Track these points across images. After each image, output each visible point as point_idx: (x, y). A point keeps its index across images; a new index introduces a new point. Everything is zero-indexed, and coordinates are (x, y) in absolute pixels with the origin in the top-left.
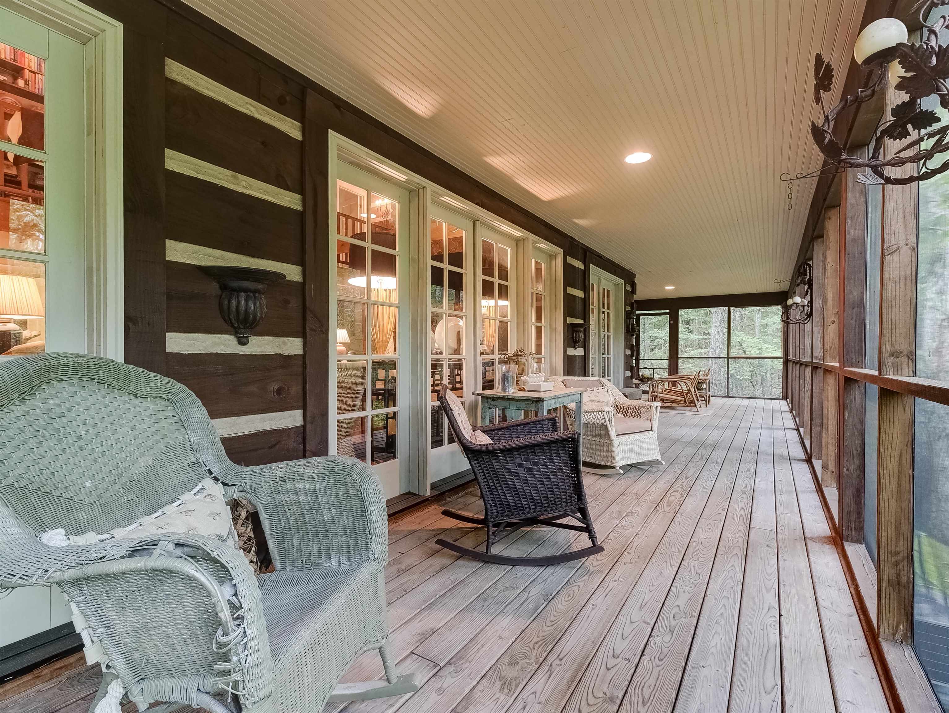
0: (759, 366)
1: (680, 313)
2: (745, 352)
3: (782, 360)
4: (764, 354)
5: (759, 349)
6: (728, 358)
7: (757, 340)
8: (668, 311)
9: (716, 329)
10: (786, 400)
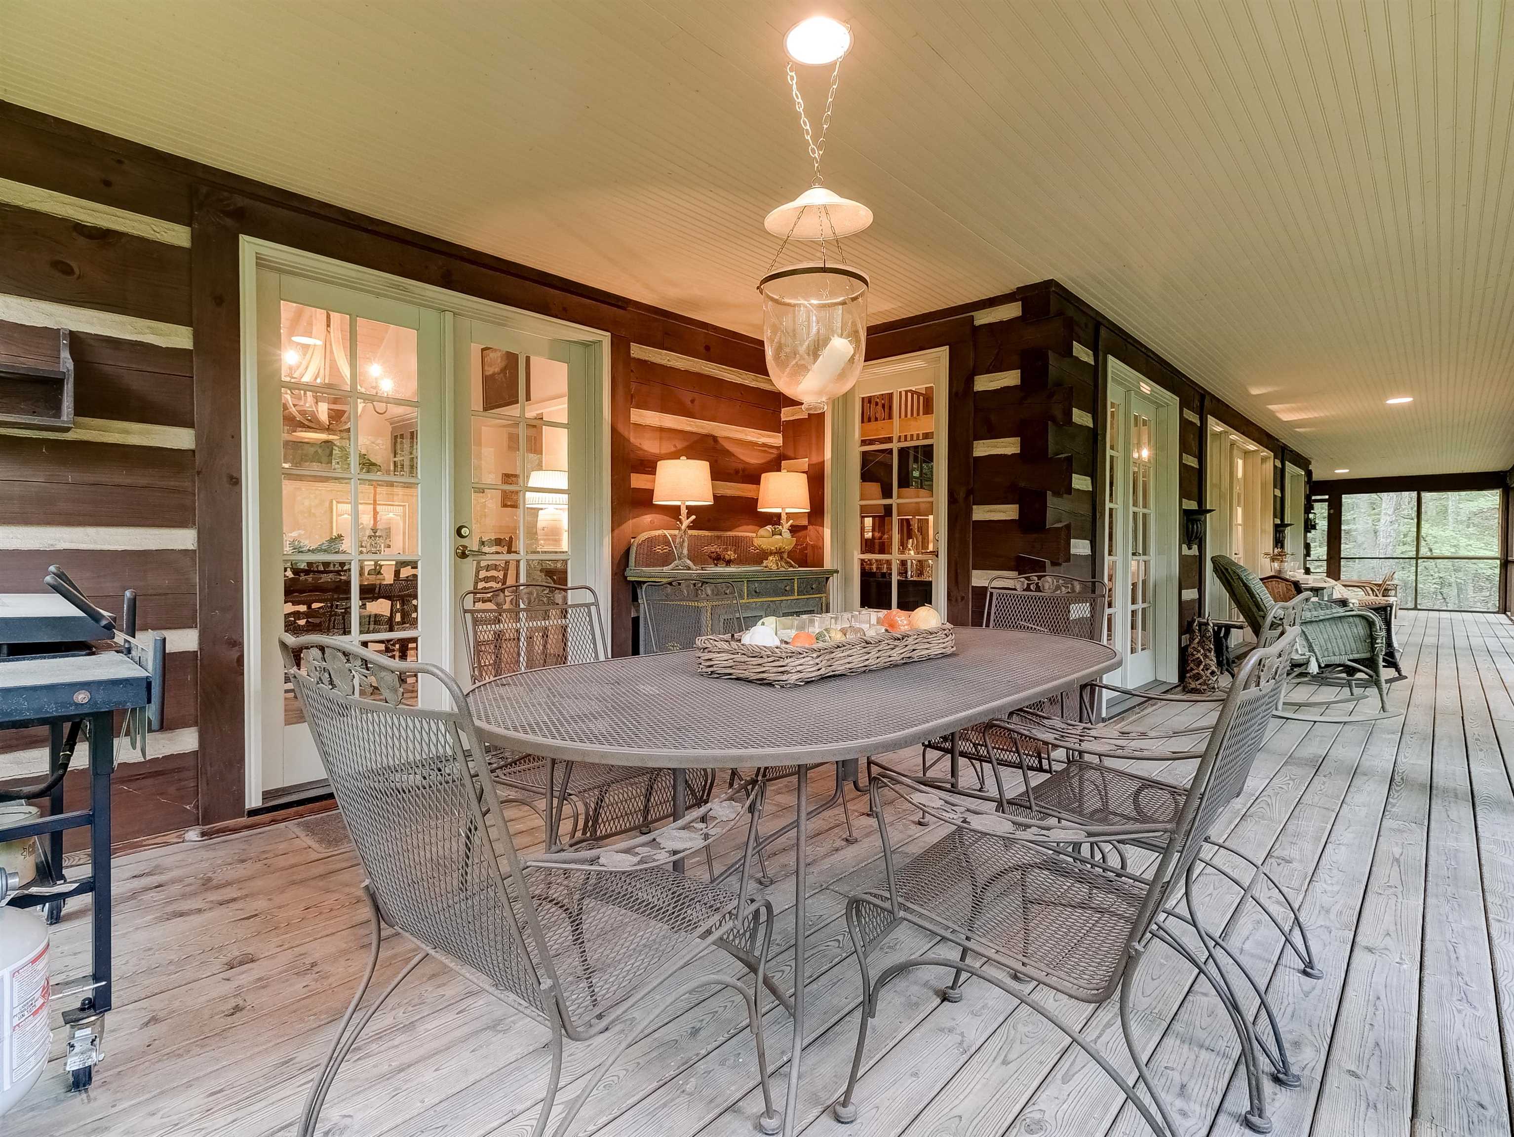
0: (1455, 570)
1: (1343, 500)
2: (1431, 550)
3: (1498, 562)
4: (1463, 553)
5: (1455, 546)
6: (1417, 558)
7: (1452, 533)
8: (1327, 497)
9: (1388, 518)
10: (1505, 613)
